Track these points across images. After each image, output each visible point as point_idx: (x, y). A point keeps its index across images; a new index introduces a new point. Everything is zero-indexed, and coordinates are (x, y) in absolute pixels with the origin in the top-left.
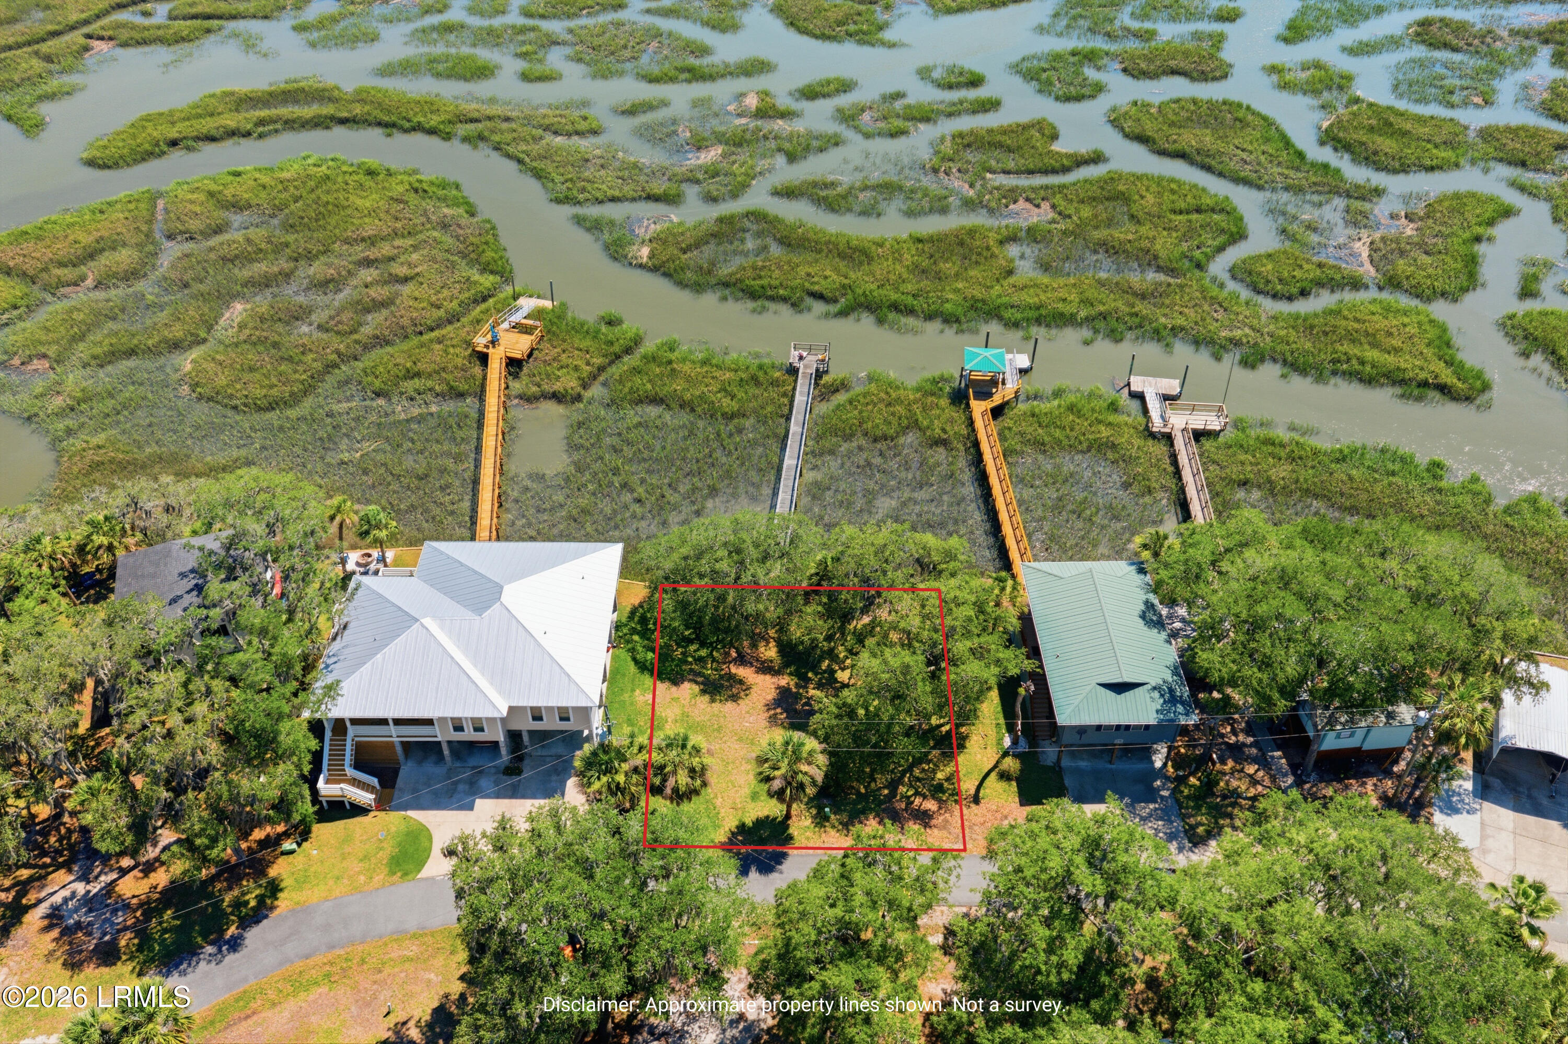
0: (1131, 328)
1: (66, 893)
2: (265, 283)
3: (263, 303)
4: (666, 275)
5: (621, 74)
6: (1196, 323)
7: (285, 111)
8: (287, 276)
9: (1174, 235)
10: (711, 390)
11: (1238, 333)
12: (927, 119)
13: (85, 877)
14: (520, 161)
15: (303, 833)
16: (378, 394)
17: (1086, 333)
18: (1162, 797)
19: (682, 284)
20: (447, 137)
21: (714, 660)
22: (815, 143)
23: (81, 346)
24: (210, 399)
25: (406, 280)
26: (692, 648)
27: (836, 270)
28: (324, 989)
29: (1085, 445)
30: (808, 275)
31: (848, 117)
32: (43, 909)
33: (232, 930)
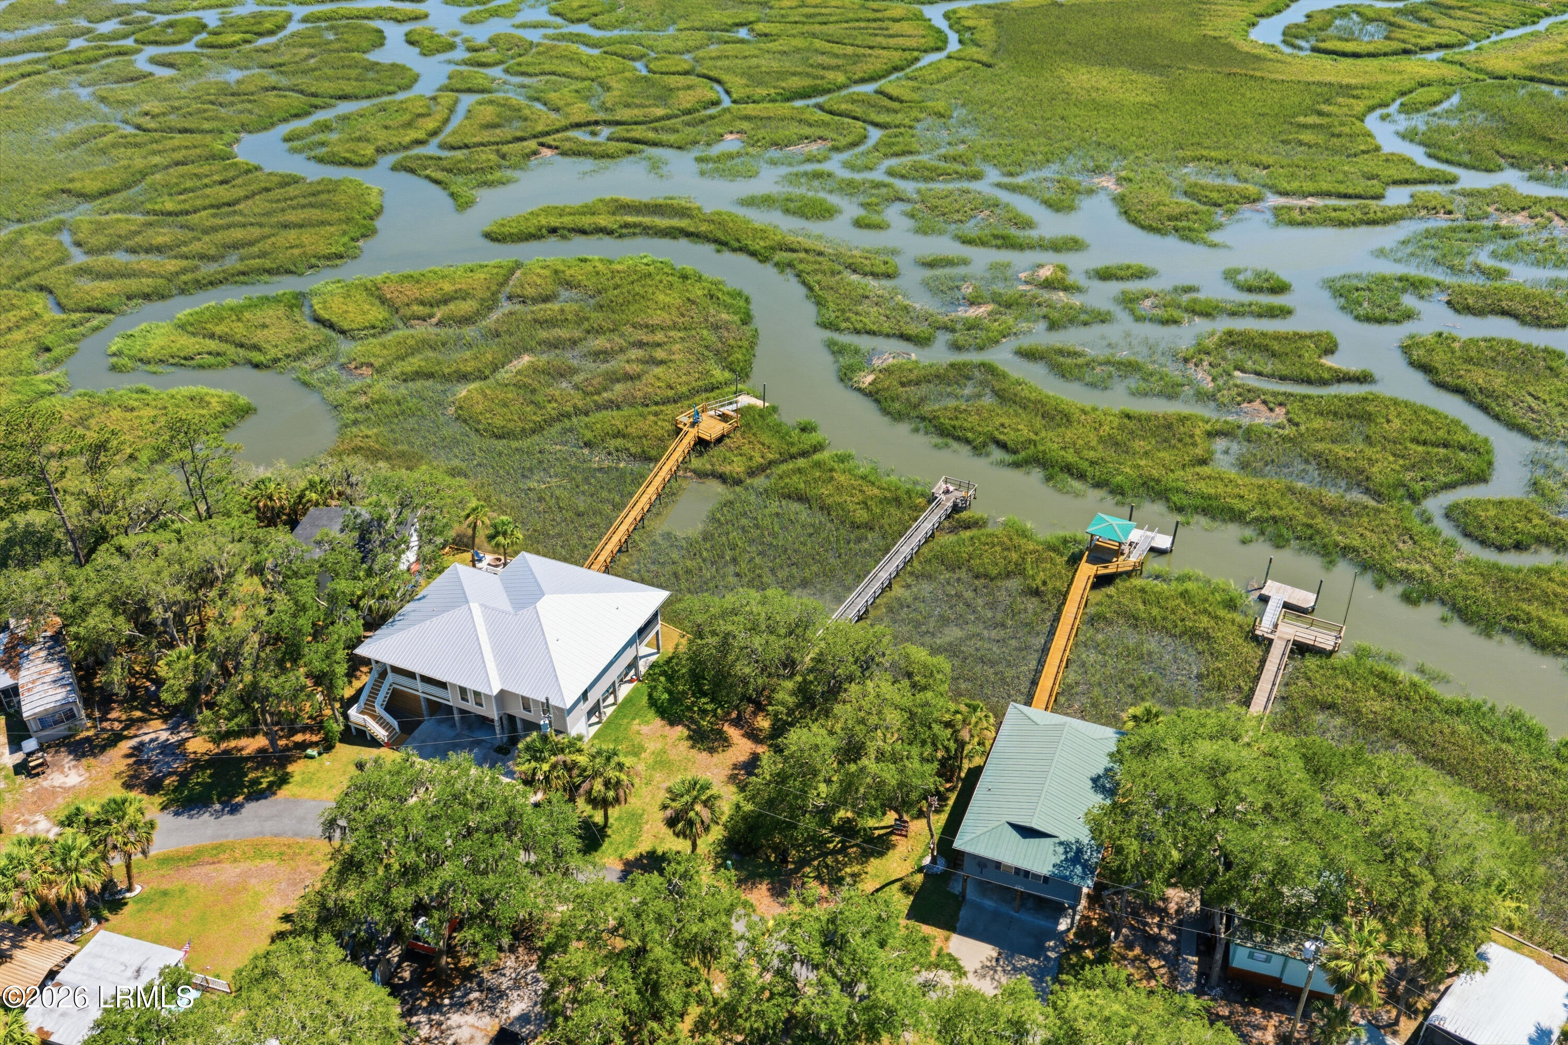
0: (1298, 538)
1: (153, 736)
2: (554, 345)
3: (542, 360)
4: (877, 401)
5: (941, 233)
6: (1373, 548)
7: (647, 220)
8: (574, 343)
9: (1401, 462)
10: (851, 502)
11: (1414, 567)
12: (1206, 315)
13: (174, 729)
14: (811, 289)
15: (327, 746)
16: (587, 444)
17: (1249, 532)
18: (1048, 958)
19: (886, 412)
20: (764, 260)
21: (715, 715)
22: (1084, 317)
23: (400, 363)
24: (465, 421)
25: (661, 362)
26: (703, 700)
27: (1031, 426)
28: (275, 862)
29: (1178, 631)
30: (1002, 425)
31: (1128, 302)
32: (133, 742)
33: (240, 799)
